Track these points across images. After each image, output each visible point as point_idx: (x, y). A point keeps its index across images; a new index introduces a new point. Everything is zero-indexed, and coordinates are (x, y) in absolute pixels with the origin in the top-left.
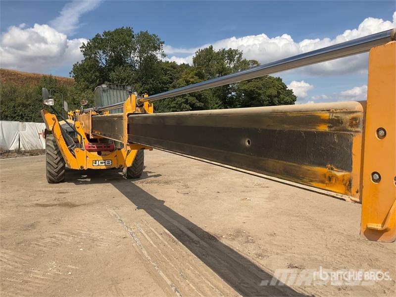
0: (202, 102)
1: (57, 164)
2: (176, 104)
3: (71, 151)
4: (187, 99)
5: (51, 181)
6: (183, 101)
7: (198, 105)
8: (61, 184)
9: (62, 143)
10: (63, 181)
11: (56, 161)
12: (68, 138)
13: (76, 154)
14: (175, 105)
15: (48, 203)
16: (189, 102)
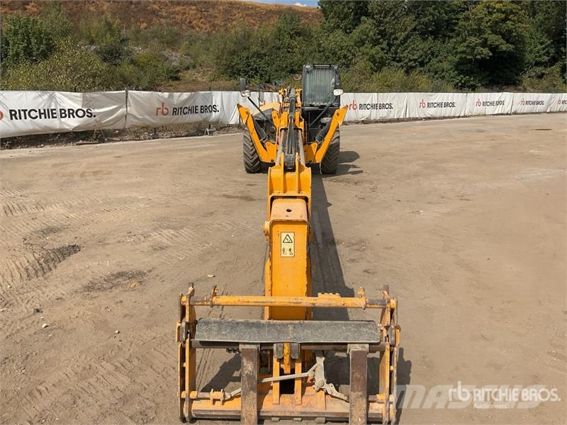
0: (512, 43)
1: (252, 155)
2: (467, 46)
3: (263, 144)
4: (486, 40)
5: (249, 171)
6: (479, 41)
7: (504, 49)
8: (257, 174)
9: (255, 137)
10: (258, 172)
11: (252, 153)
12: (260, 131)
13: (267, 147)
14: (465, 49)
15: (233, 195)
16: (489, 43)
